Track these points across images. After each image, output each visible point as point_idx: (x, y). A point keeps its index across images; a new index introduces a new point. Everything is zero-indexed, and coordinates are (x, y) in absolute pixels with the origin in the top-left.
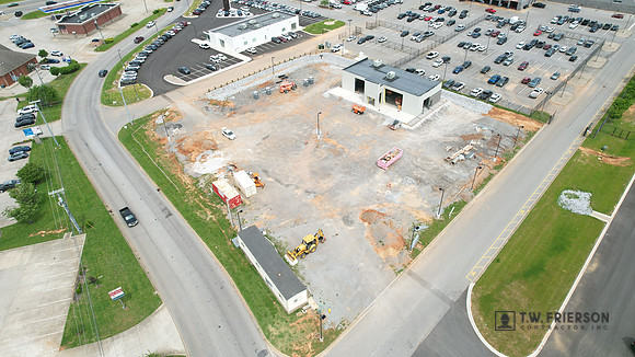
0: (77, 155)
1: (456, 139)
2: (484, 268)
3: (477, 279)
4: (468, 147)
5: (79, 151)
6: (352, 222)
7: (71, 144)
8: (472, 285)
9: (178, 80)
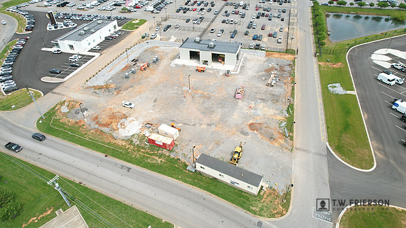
1: (264, 73)
2: (325, 134)
3: (327, 139)
4: (272, 76)
6: (247, 133)
8: (327, 144)
9: (55, 80)
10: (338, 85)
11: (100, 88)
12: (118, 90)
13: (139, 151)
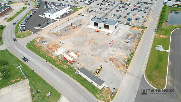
2: (145, 68)
3: (145, 71)
4: (129, 38)
5: (15, 53)
6: (107, 62)
8: (144, 73)
10: (161, 46)
11: (54, 34)
12: (61, 35)
13: (59, 62)
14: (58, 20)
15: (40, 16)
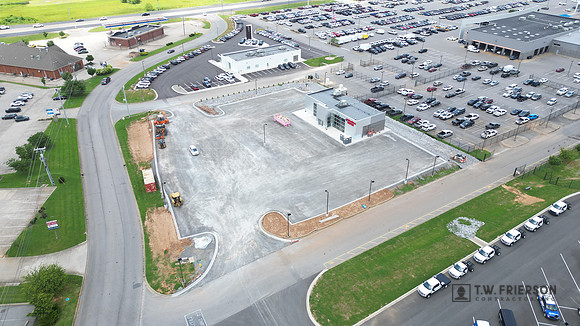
0: (79, 133)
2: (343, 261)
3: (332, 267)
5: (82, 131)
7: (79, 126)
8: (325, 270)
9: (182, 90)
14: (244, 80)
15: (211, 61)
